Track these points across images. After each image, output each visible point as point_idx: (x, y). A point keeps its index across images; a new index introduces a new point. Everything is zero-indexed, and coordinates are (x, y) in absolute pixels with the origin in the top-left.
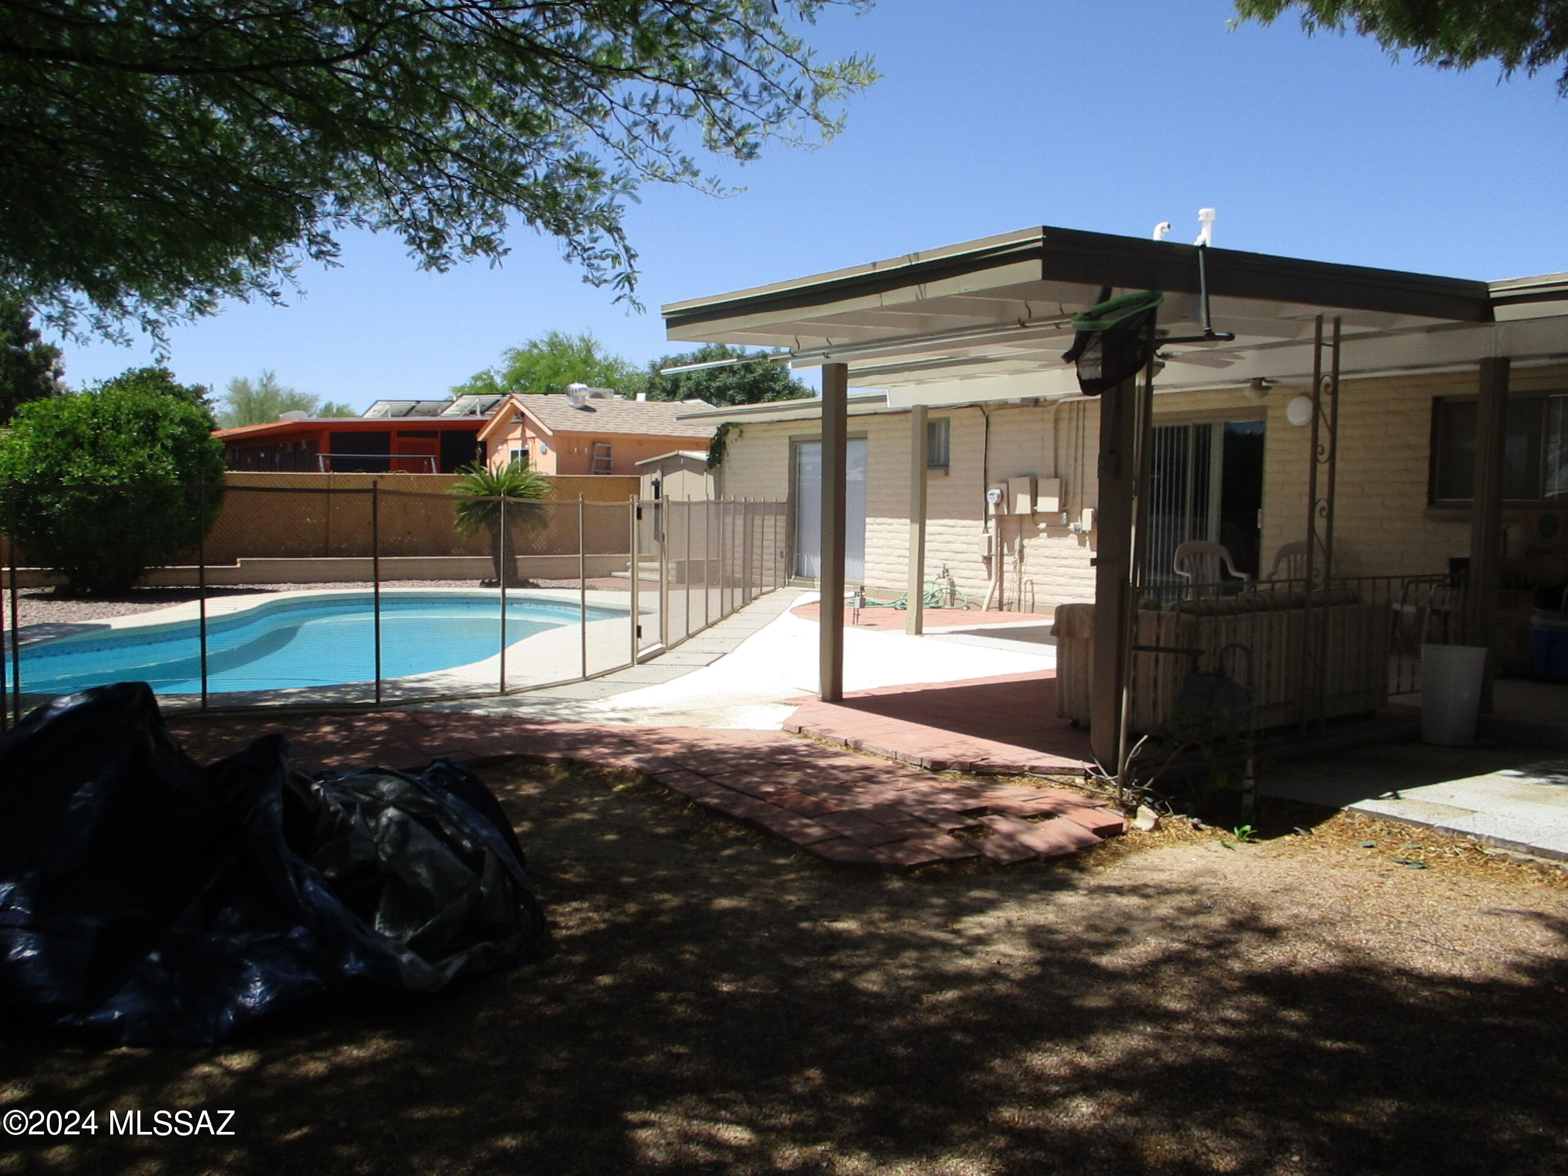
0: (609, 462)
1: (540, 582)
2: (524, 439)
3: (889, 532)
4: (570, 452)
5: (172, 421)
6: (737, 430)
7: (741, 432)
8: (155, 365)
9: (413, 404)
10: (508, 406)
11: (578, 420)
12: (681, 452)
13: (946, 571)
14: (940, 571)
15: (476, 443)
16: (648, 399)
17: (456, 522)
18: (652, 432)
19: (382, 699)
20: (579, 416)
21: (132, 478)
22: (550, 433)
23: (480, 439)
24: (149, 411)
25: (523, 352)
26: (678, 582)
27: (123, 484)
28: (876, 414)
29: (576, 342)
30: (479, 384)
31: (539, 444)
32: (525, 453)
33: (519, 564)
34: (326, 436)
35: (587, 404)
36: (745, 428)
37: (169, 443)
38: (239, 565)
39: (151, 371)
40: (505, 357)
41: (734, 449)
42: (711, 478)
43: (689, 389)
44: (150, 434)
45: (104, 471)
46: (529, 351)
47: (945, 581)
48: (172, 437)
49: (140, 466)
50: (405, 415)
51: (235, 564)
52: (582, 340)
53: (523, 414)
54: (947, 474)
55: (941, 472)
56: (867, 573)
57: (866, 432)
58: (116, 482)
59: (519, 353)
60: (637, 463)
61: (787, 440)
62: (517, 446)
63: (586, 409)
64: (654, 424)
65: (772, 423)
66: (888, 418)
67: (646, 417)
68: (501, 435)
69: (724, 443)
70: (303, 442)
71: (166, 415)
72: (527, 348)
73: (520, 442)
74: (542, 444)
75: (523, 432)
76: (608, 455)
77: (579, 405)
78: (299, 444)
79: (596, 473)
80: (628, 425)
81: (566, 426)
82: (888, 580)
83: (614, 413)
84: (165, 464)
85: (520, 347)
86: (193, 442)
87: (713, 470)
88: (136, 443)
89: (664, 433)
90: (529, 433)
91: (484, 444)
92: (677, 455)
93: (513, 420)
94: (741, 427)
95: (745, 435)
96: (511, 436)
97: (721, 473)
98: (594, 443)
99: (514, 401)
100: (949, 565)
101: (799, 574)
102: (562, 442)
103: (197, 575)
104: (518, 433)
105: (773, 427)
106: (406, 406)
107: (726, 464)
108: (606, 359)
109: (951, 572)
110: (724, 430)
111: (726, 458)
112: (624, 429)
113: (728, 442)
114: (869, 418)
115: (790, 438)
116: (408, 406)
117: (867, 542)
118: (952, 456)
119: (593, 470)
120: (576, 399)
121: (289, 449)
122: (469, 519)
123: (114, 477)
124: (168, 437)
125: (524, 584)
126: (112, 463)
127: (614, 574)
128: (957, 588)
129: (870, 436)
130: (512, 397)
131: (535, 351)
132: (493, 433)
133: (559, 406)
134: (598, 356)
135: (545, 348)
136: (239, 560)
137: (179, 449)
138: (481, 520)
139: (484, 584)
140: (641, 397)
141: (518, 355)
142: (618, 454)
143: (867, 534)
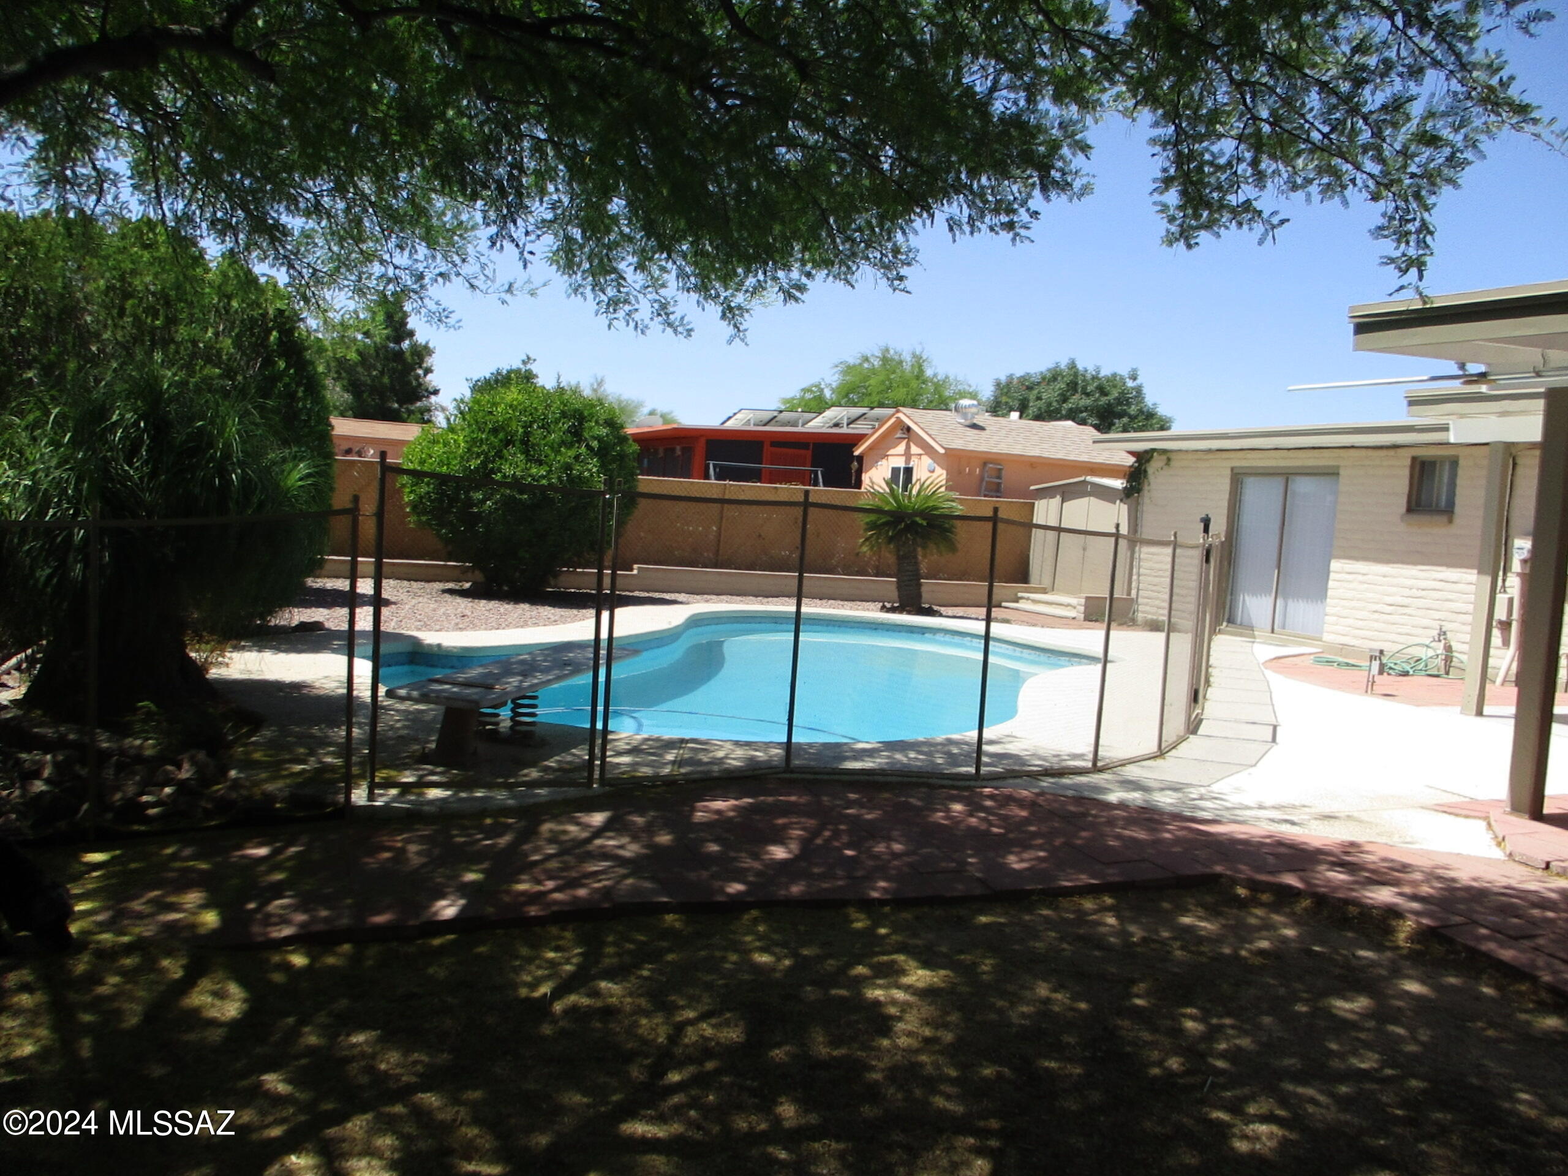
0: (999, 484)
1: (943, 610)
2: (908, 455)
3: (1361, 582)
4: (960, 472)
5: (597, 422)
6: (1164, 457)
7: (1169, 460)
8: (522, 366)
9: (775, 414)
10: (893, 420)
11: (969, 439)
12: (1089, 478)
13: (1443, 633)
14: (1435, 633)
15: (852, 458)
16: (1021, 417)
17: (861, 540)
18: (1046, 455)
19: (984, 770)
20: (968, 433)
21: (559, 478)
22: (942, 451)
23: (857, 453)
24: (576, 410)
25: (854, 366)
26: (1087, 618)
27: (551, 485)
28: (1353, 447)
29: (907, 357)
30: (808, 396)
31: (927, 461)
32: (909, 471)
33: (924, 589)
34: (702, 443)
35: (975, 421)
36: (1173, 456)
37: (595, 444)
38: (635, 572)
39: (518, 371)
40: (836, 370)
41: (1157, 478)
42: (1124, 508)
43: (1040, 409)
44: (576, 434)
45: (534, 471)
46: (860, 364)
47: (1440, 648)
48: (599, 439)
49: (568, 467)
50: (765, 425)
51: (632, 570)
52: (914, 355)
53: (909, 429)
54: (1450, 521)
55: (1444, 518)
56: (1326, 627)
57: (1338, 467)
58: (544, 482)
59: (849, 367)
60: (1032, 488)
61: (1229, 472)
62: (900, 463)
63: (975, 426)
64: (1045, 446)
65: (1210, 451)
66: (1370, 452)
67: (1036, 437)
68: (880, 449)
69: (1145, 471)
70: (678, 448)
71: (592, 415)
72: (859, 361)
73: (903, 458)
74: (930, 461)
75: (908, 447)
76: (999, 477)
77: (968, 423)
78: (673, 450)
79: (985, 496)
80: (1019, 447)
81: (957, 444)
82: (1355, 637)
83: (1004, 432)
84: (590, 466)
85: (851, 361)
86: (615, 444)
87: (1129, 501)
88: (563, 443)
89: (1060, 456)
90: (915, 449)
91: (860, 459)
92: (1084, 481)
93: (899, 435)
94: (1169, 454)
95: (1173, 463)
96: (891, 452)
97: (1138, 504)
98: (985, 464)
99: (900, 415)
100: (1447, 626)
101: (1231, 621)
102: (953, 460)
103: (595, 579)
104: (901, 448)
105: (1210, 456)
106: (768, 416)
107: (1145, 492)
108: (935, 375)
109: (1449, 635)
110: (1143, 458)
111: (1146, 488)
112: (1017, 450)
113: (1150, 471)
114: (1342, 452)
115: (1232, 469)
116: (769, 415)
117: (1330, 593)
118: (1458, 500)
119: (983, 492)
120: (965, 415)
121: (661, 453)
122: (878, 538)
123: (543, 477)
124: (594, 438)
125: (930, 612)
126: (540, 463)
127: (1004, 604)
128: (1455, 654)
129: (1342, 472)
130: (898, 411)
131: (866, 365)
132: (871, 448)
133: (947, 423)
134: (929, 373)
135: (877, 363)
136: (635, 566)
137: (603, 452)
138: (890, 540)
139: (884, 609)
140: (1015, 415)
141: (849, 369)
142: (1010, 477)
143: (1331, 584)
